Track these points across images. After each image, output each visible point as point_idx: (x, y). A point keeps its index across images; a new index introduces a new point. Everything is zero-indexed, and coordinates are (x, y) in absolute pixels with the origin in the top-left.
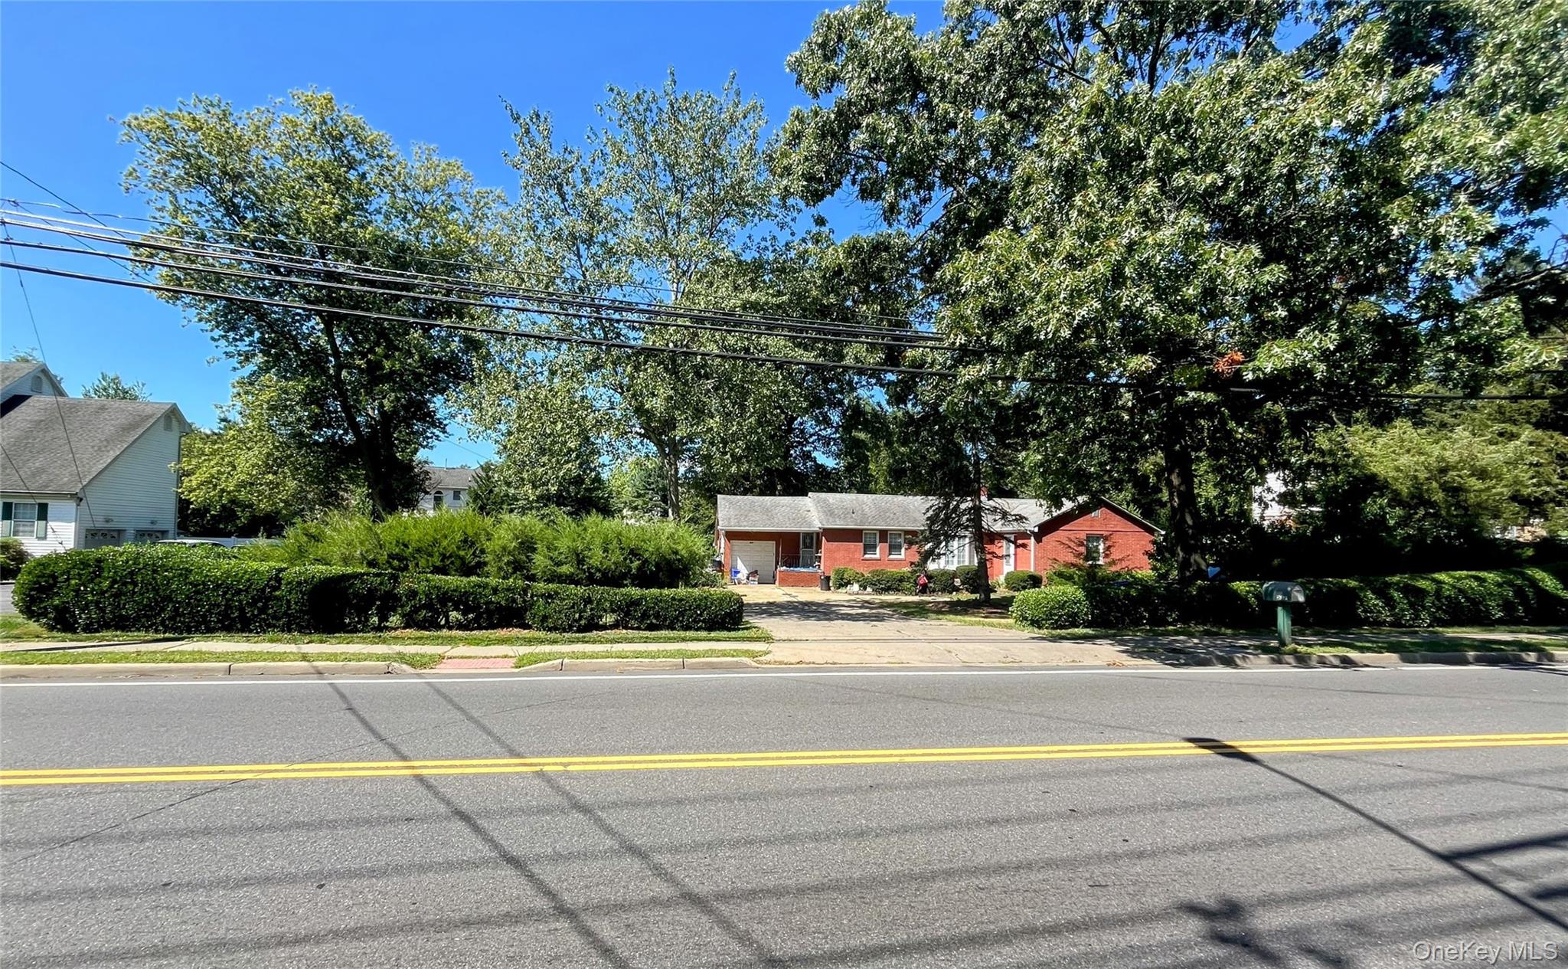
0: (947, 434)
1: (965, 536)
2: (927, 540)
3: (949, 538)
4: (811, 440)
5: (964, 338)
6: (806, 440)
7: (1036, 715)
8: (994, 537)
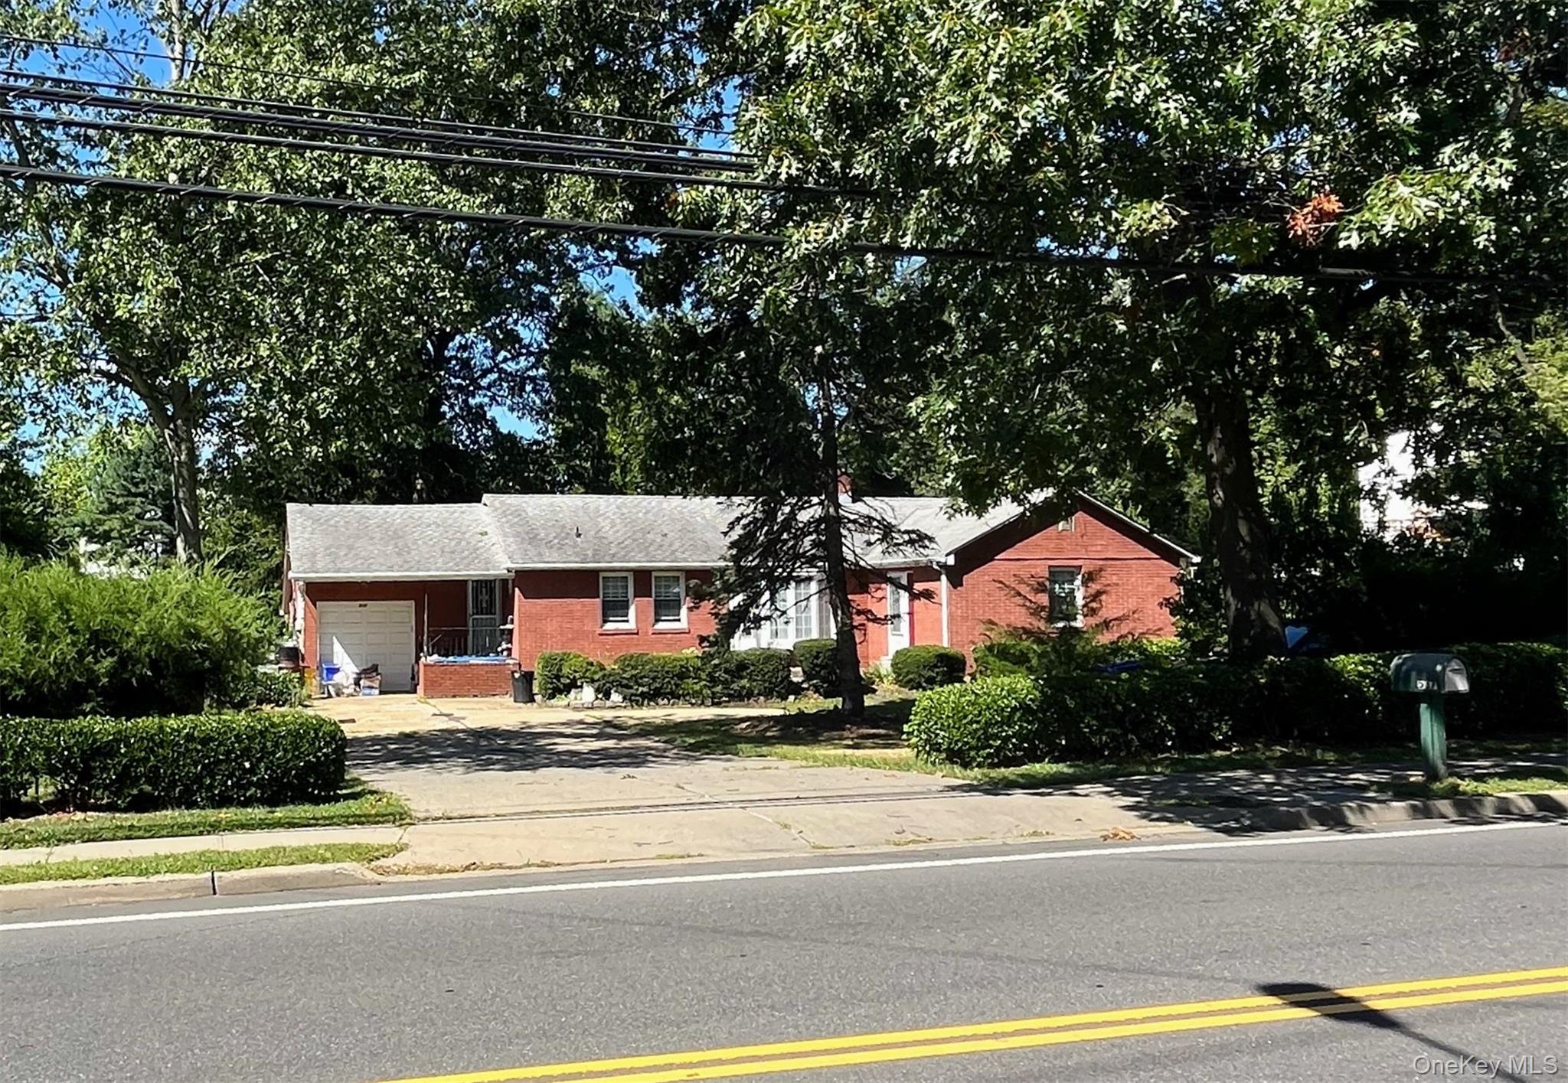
0: (763, 366)
1: (810, 579)
2: (730, 590)
3: (776, 583)
4: (484, 382)
5: (795, 164)
6: (474, 381)
7: (967, 955)
8: (868, 578)
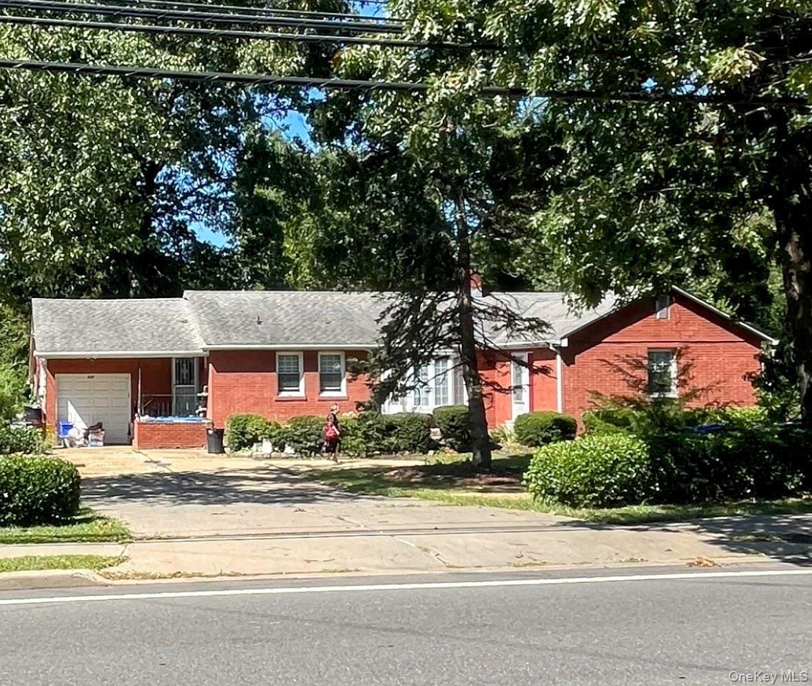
0: (415, 187)
1: (447, 357)
2: (383, 365)
3: (419, 360)
4: (185, 203)
5: (436, 27)
6: (178, 203)
7: (572, 651)
8: (494, 357)
